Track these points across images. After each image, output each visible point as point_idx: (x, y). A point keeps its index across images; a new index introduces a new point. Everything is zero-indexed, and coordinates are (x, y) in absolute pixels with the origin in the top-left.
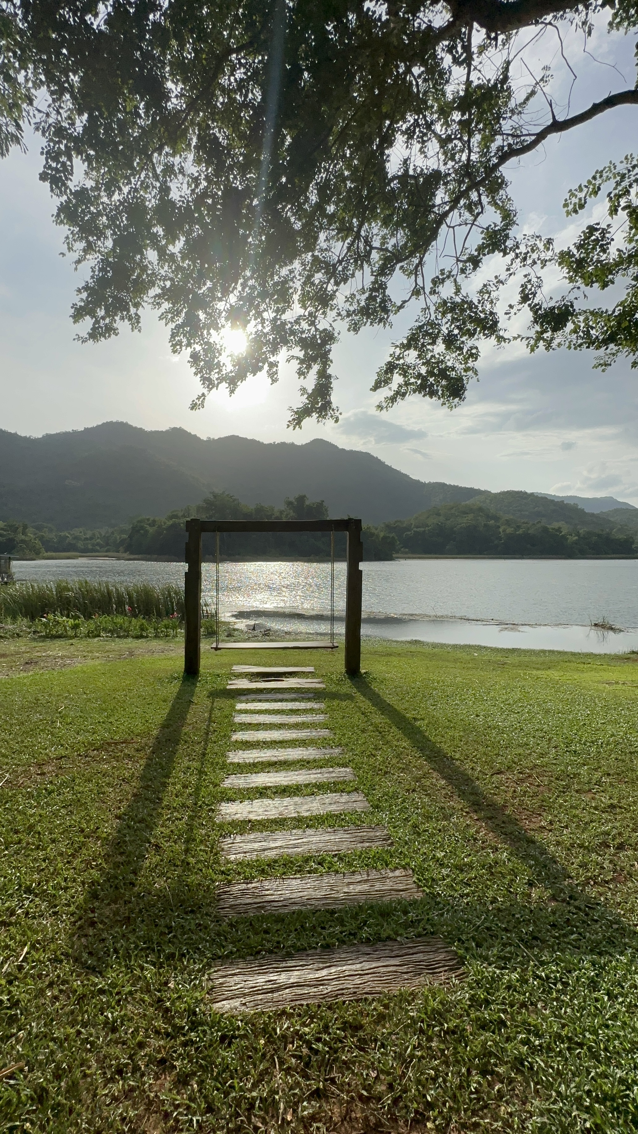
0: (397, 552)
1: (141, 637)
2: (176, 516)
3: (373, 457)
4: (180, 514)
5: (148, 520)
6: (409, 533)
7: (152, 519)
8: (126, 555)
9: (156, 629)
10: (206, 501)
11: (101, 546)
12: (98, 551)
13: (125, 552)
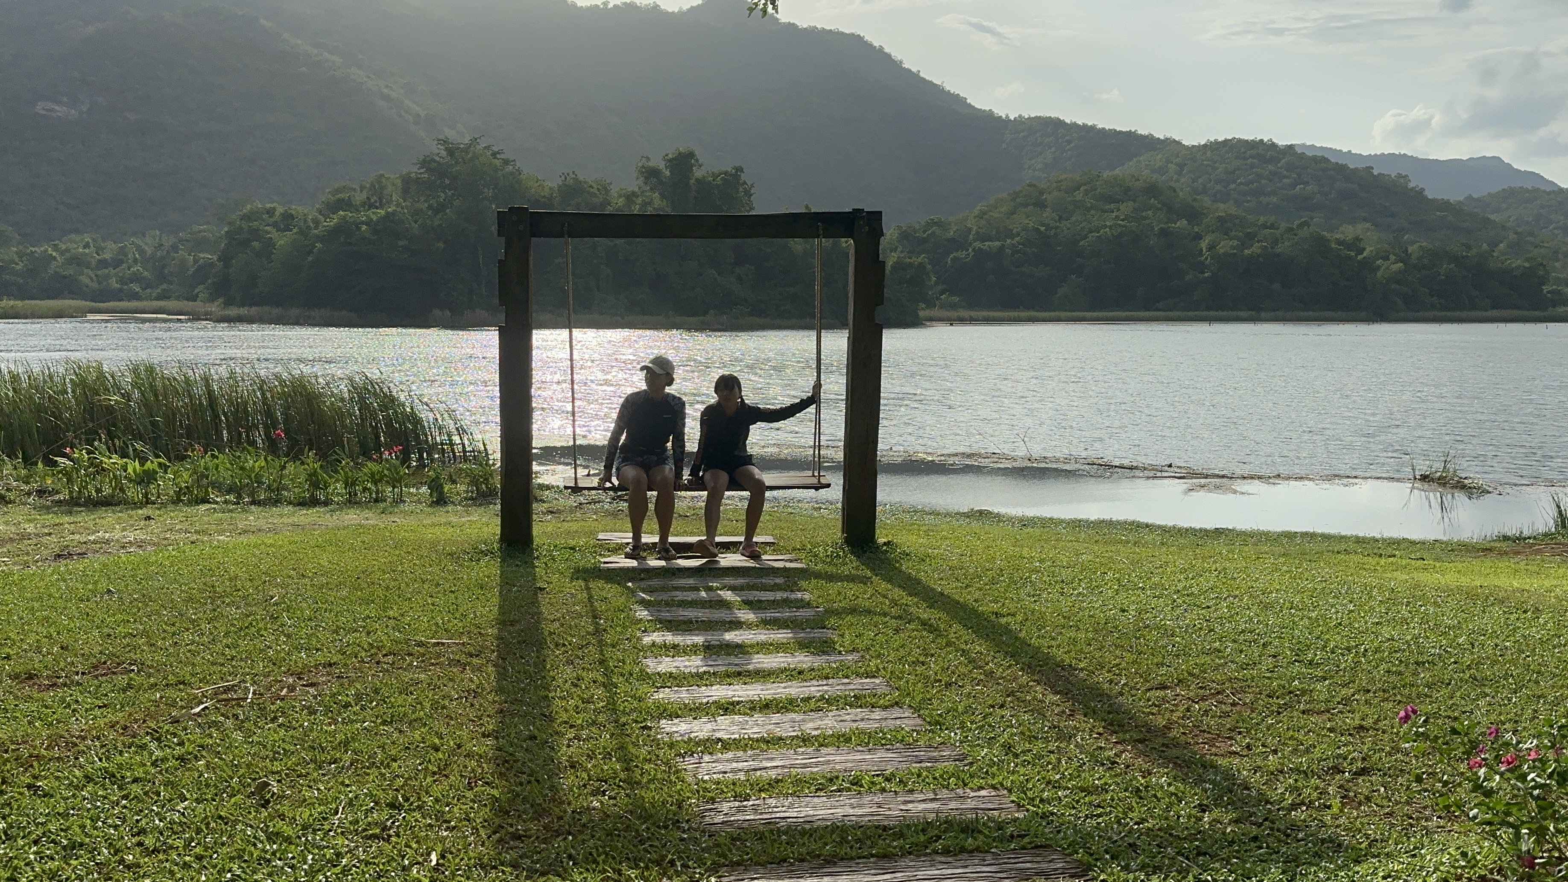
0: (931, 305)
1: (313, 502)
2: (345, 204)
3: (870, 45)
4: (359, 198)
5: (271, 212)
6: (962, 254)
7: (280, 210)
8: (214, 308)
9: (350, 484)
10: (426, 163)
11: (147, 285)
12: (136, 297)
13: (212, 299)
